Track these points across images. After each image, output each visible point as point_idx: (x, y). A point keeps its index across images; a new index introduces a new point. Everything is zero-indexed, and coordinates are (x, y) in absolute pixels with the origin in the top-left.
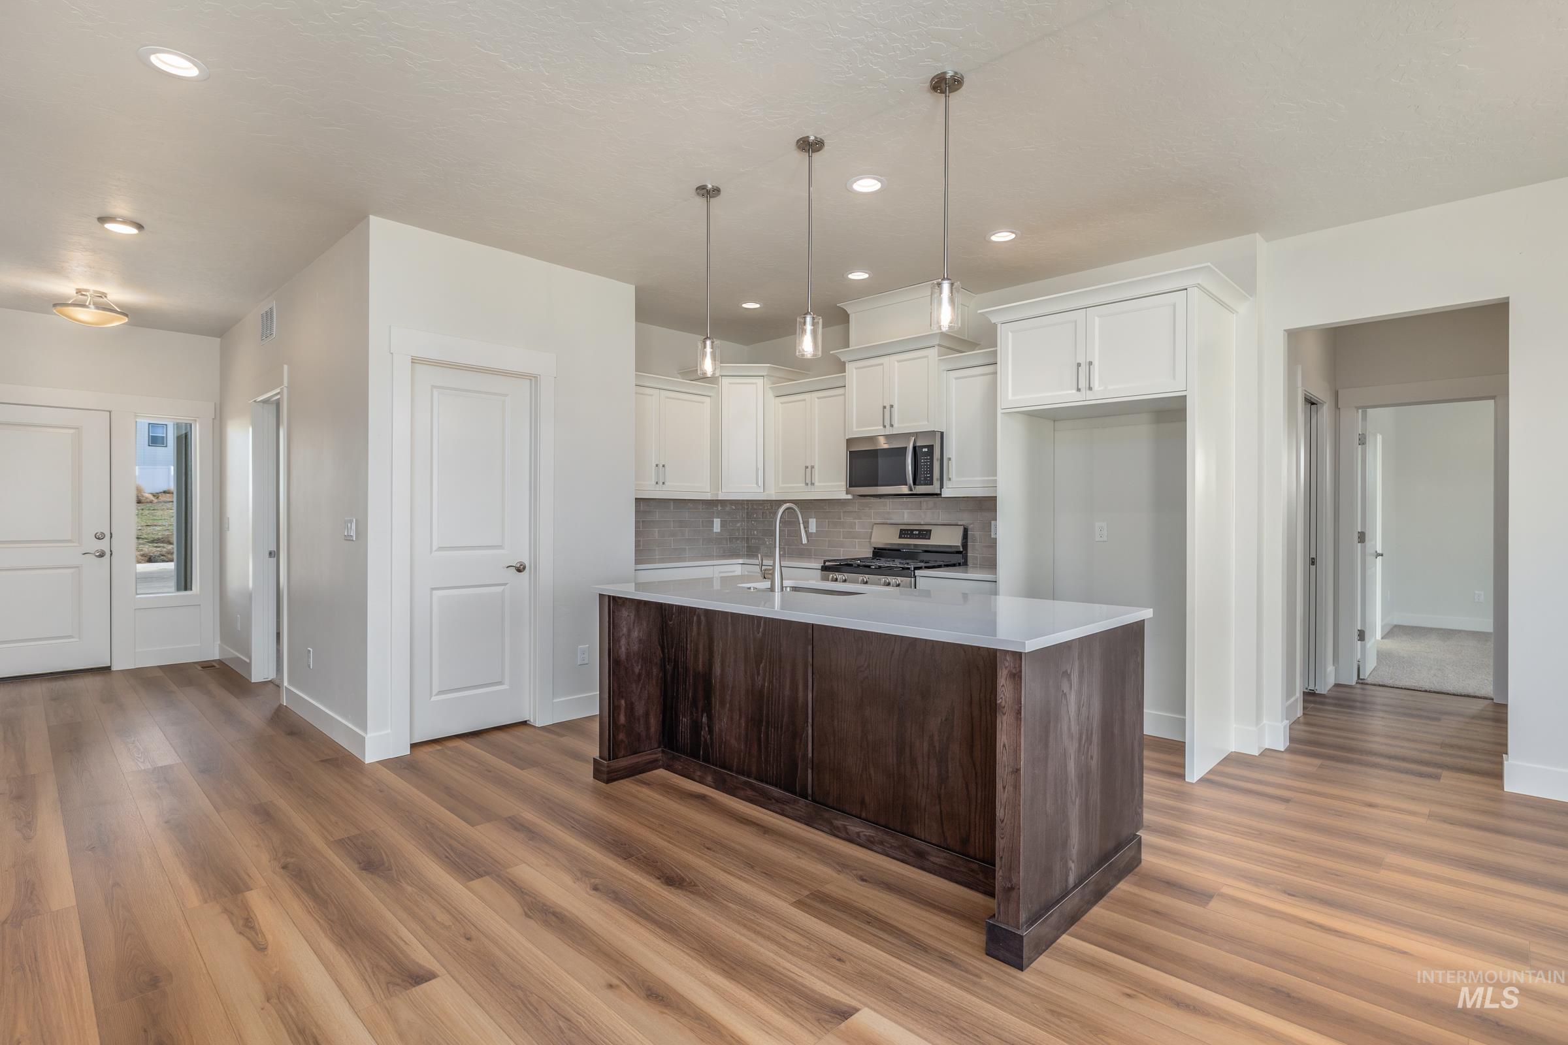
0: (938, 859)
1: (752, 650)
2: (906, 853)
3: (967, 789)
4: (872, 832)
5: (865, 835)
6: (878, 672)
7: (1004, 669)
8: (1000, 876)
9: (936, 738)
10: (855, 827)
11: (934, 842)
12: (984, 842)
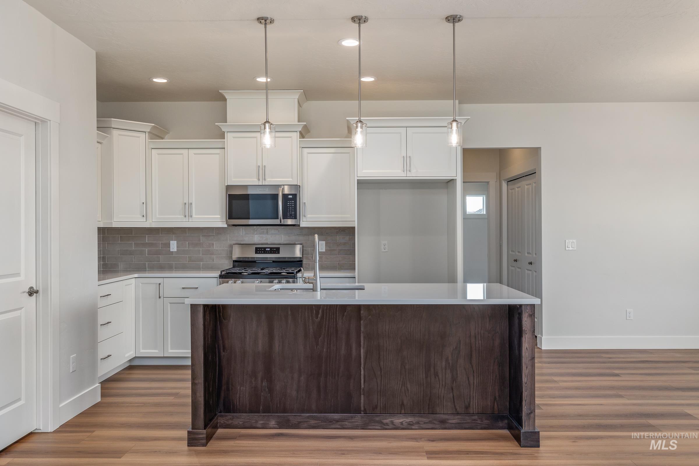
0: (454, 420)
1: (311, 330)
2: (434, 423)
3: (469, 381)
4: (411, 419)
5: (406, 422)
6: (412, 329)
7: (526, 313)
8: (525, 409)
9: (450, 358)
10: (398, 420)
11: (449, 413)
12: (478, 404)
